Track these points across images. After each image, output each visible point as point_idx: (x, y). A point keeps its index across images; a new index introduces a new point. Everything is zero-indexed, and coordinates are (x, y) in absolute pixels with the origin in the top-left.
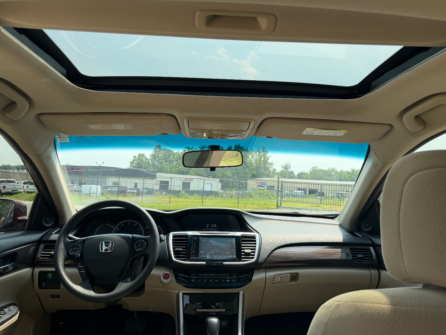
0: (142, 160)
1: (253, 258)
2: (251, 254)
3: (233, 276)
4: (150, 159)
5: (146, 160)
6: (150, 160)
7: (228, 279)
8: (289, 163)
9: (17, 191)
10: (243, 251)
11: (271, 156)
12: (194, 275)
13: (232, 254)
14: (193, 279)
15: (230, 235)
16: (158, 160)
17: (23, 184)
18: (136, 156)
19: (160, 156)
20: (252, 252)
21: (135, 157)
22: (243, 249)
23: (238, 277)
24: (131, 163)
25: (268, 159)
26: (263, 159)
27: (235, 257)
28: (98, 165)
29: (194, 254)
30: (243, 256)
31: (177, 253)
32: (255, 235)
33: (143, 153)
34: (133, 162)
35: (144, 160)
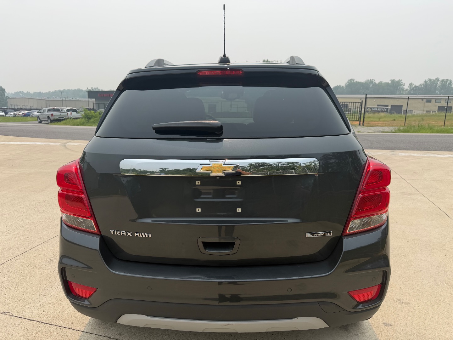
9: (63, 117)
17: (67, 111)
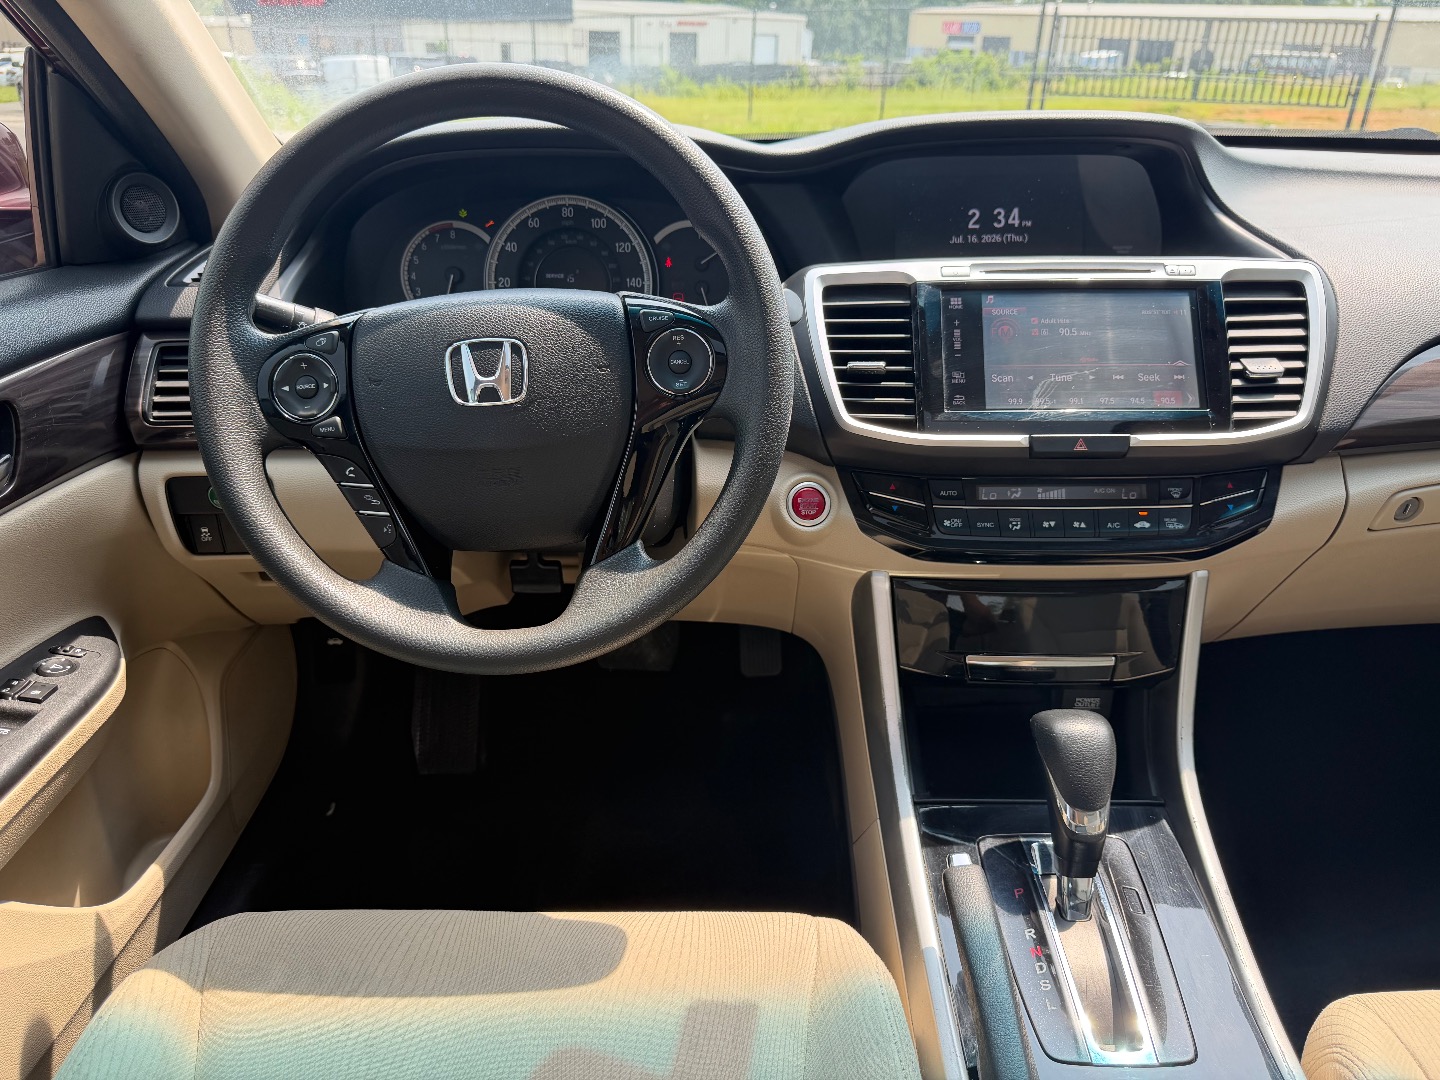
1: (1294, 406)
2: (1282, 381)
3: (1169, 498)
7: (1143, 518)
10: (1235, 366)
12: (950, 498)
13: (1179, 386)
14: (950, 515)
15: (1158, 275)
20: (1289, 373)
22: (1237, 357)
23: (1195, 502)
27: (1192, 402)
29: (955, 389)
30: (1236, 399)
31: (857, 388)
32: (1306, 273)
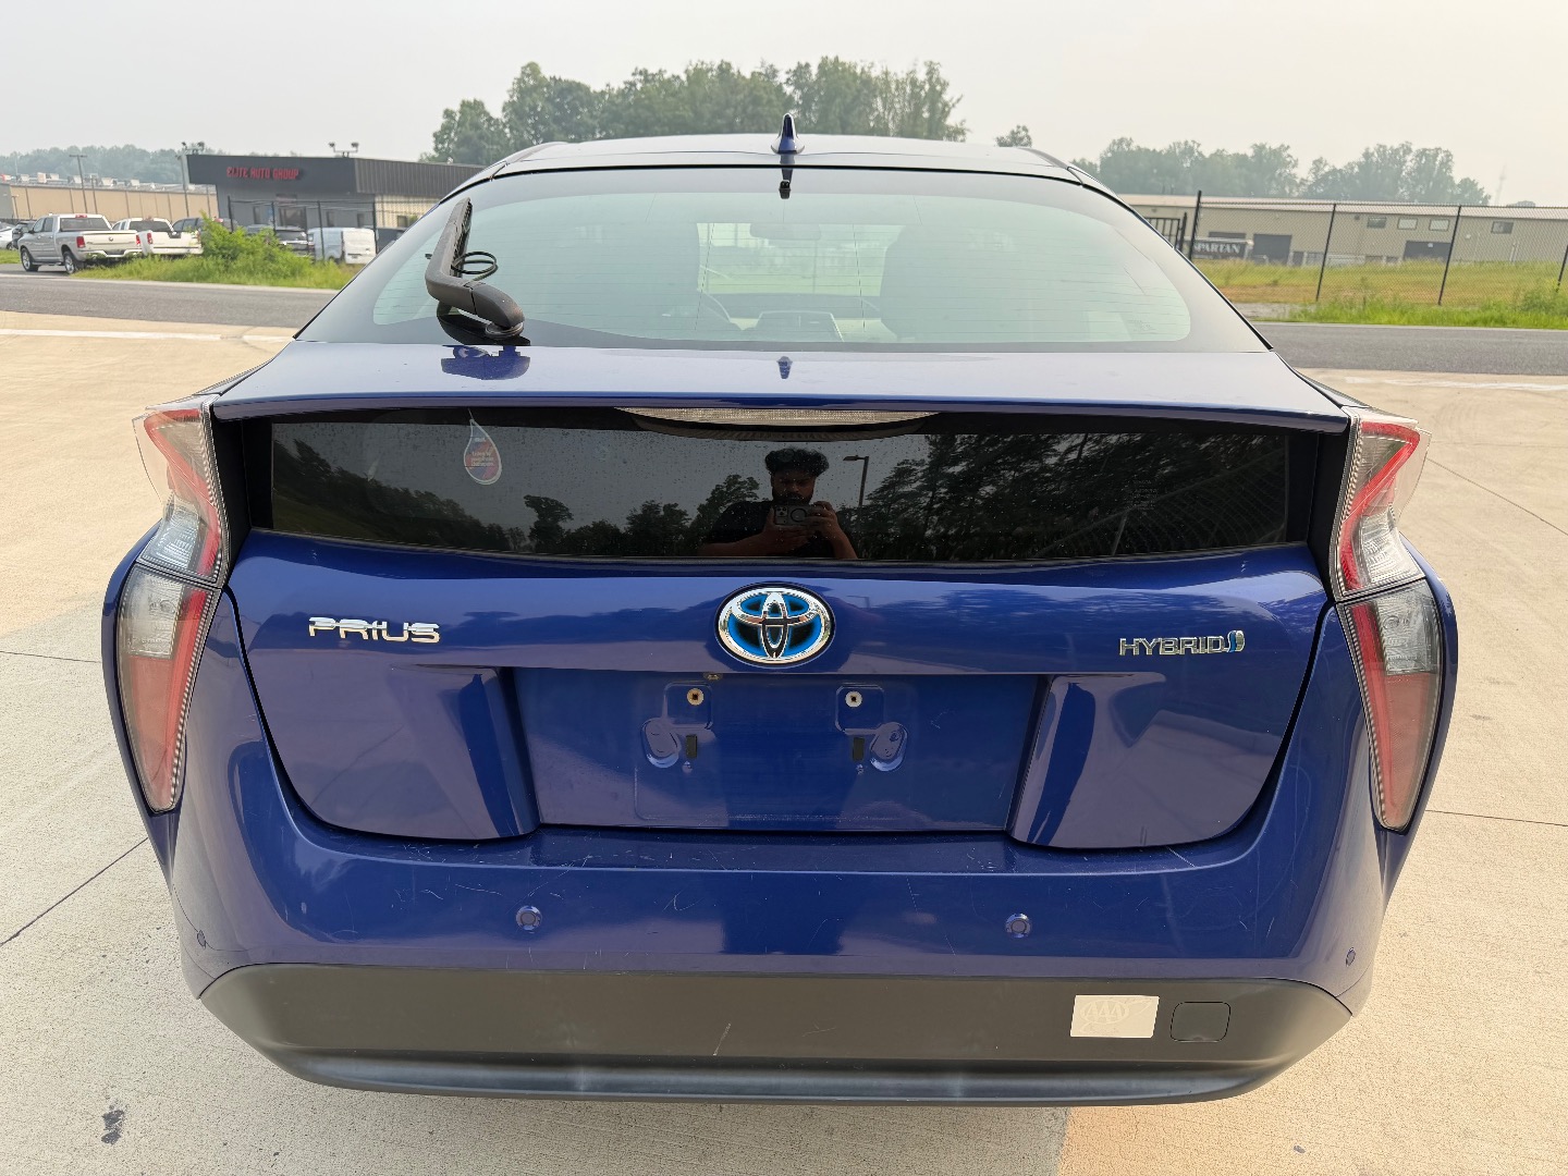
0: (477, 127)
4: (504, 121)
5: (490, 125)
6: (505, 126)
8: (1025, 129)
11: (958, 100)
16: (534, 126)
18: (452, 112)
19: (539, 109)
21: (448, 114)
24: (438, 138)
25: (945, 114)
26: (926, 115)
28: (341, 154)
33: (478, 100)
34: (445, 137)
35: (485, 126)
